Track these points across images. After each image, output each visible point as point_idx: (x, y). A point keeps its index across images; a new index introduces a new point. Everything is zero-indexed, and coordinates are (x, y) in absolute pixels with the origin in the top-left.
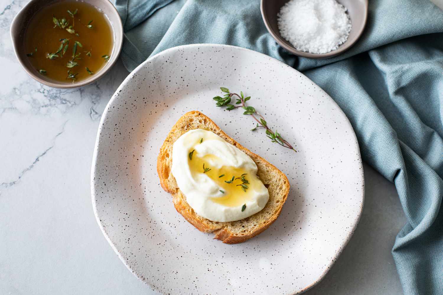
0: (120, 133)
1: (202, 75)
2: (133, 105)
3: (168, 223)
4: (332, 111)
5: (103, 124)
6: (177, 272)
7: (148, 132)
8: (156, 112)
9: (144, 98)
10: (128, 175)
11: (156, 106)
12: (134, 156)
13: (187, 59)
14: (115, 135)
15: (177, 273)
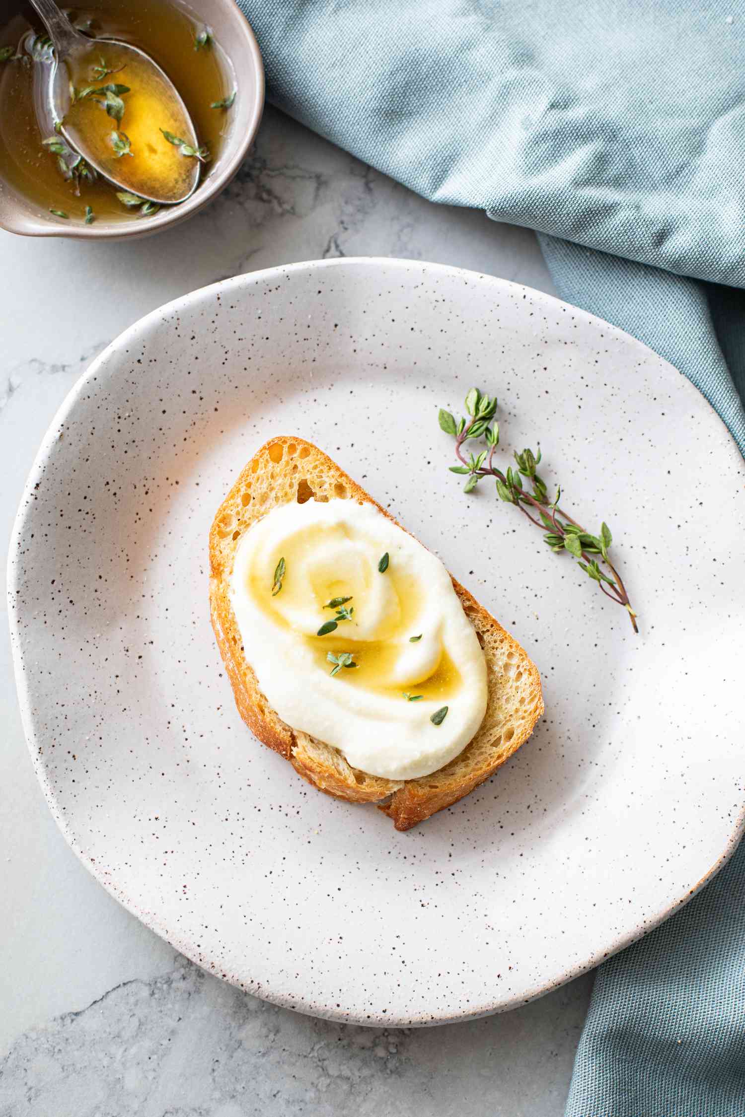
0: (71, 602)
1: (247, 368)
2: (83, 513)
3: (276, 808)
4: (638, 368)
5: (18, 592)
6: (341, 938)
7: (145, 570)
8: (151, 510)
9: (108, 483)
10: (127, 708)
11: (147, 493)
12: (127, 651)
13: (194, 338)
14: (60, 611)
15: (340, 940)
